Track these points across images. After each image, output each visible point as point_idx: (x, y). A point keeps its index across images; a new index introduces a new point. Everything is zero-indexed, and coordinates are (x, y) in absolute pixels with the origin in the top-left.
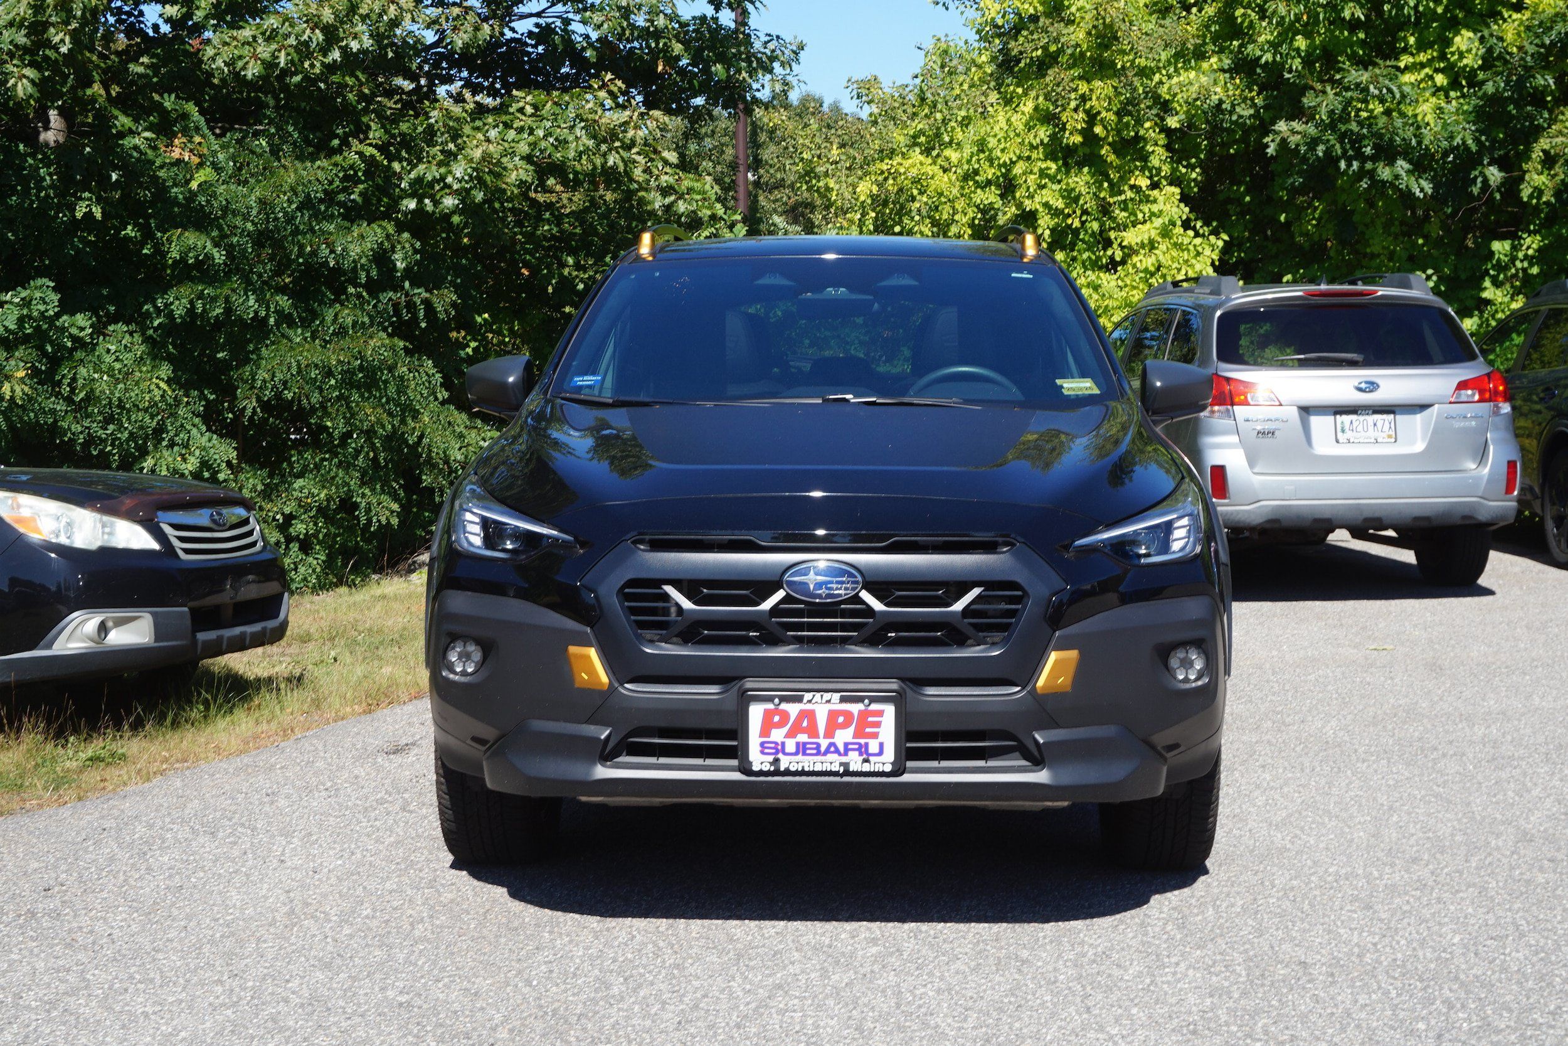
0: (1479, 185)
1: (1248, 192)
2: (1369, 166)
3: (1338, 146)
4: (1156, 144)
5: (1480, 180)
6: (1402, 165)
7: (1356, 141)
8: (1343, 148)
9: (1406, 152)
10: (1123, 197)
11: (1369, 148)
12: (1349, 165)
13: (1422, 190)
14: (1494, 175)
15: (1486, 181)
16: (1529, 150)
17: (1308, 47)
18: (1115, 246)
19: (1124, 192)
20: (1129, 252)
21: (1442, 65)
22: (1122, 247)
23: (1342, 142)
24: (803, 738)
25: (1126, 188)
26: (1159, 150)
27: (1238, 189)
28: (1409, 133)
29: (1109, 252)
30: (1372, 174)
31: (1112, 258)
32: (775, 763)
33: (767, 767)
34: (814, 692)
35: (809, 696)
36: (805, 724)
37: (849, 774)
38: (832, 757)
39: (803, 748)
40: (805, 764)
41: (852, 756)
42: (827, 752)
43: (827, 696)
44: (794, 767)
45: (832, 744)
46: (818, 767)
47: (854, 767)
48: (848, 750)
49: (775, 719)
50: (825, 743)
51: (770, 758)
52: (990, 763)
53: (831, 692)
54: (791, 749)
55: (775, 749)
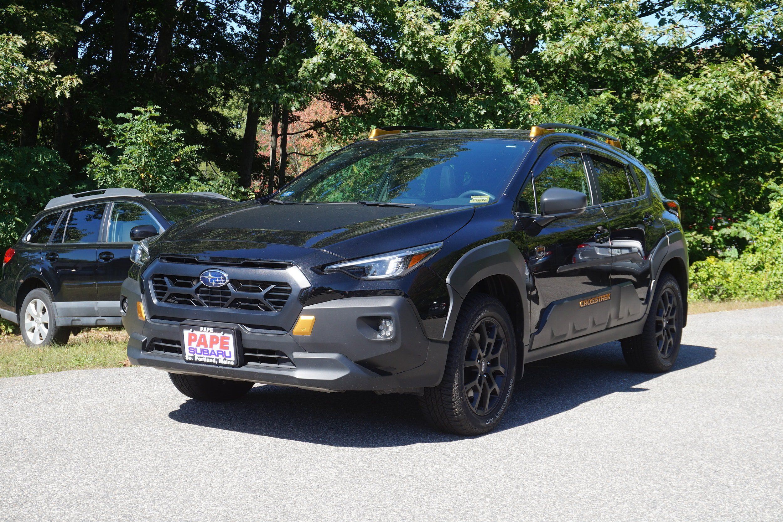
24: (202, 347)
32: (193, 357)
33: (191, 359)
34: (204, 327)
35: (202, 328)
36: (202, 341)
37: (219, 364)
38: (213, 356)
39: (203, 351)
40: (204, 359)
41: (221, 357)
42: (211, 354)
43: (208, 329)
44: (200, 360)
45: (213, 351)
46: (208, 361)
47: (221, 362)
48: (218, 354)
49: (193, 338)
50: (210, 350)
51: (192, 355)
52: (280, 366)
53: (210, 327)
54: (199, 351)
55: (194, 351)
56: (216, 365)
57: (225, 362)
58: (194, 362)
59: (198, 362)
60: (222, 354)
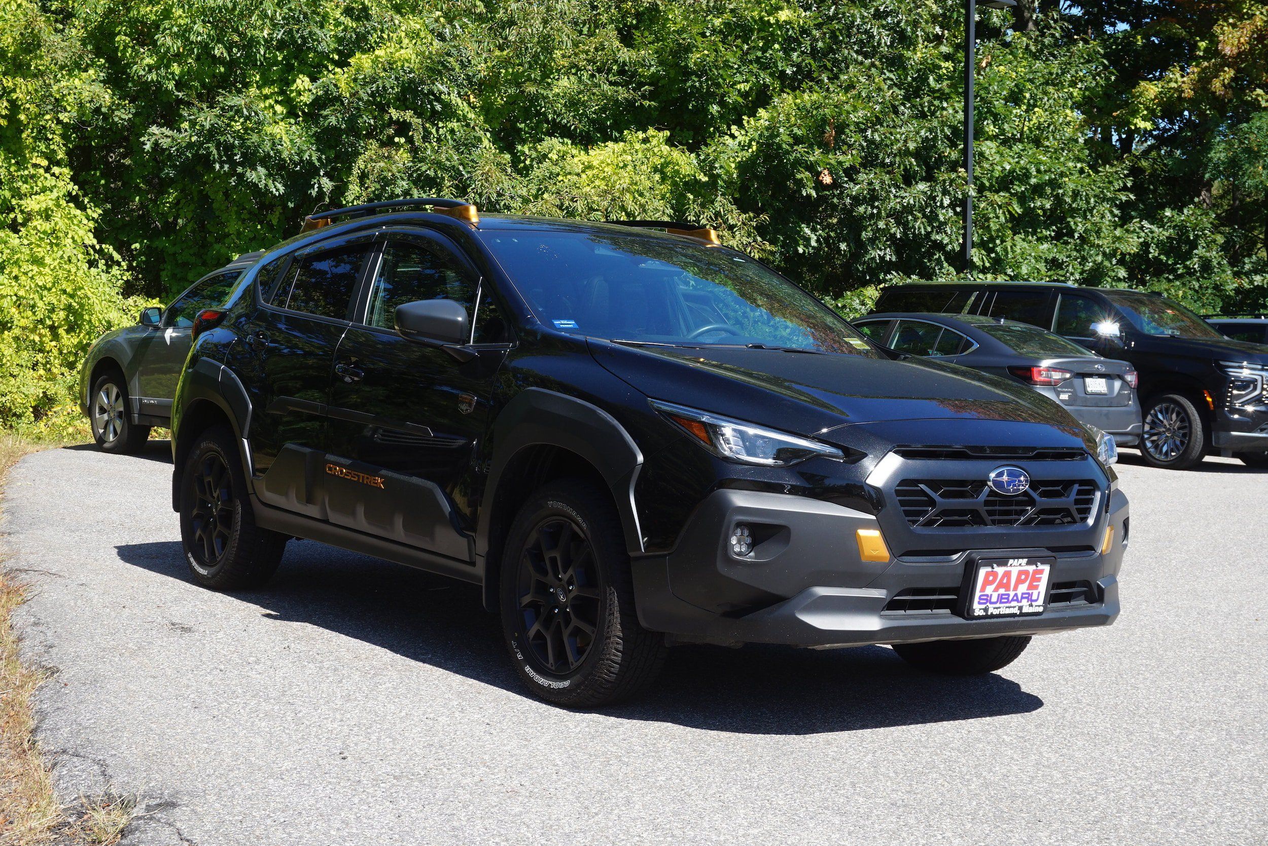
0: (316, 190)
1: (103, 176)
2: (240, 170)
3: (215, 152)
4: (54, 133)
5: (316, 186)
6: (262, 171)
7: (228, 149)
8: (219, 154)
9: (265, 161)
10: (26, 172)
11: (238, 156)
12: (222, 167)
13: (277, 190)
14: (327, 184)
15: (320, 187)
16: (350, 169)
17: (181, 72)
18: (17, 211)
19: (27, 168)
20: (28, 217)
21: (280, 99)
22: (22, 212)
23: (218, 149)
24: (1002, 591)
25: (29, 166)
26: (57, 139)
27: (95, 174)
28: (267, 146)
29: (12, 216)
30: (241, 176)
31: (15, 220)
32: (986, 610)
33: (982, 613)
34: (1014, 558)
35: (1011, 561)
36: (1005, 581)
37: (1022, 614)
38: (1014, 604)
39: (1001, 598)
40: (1001, 609)
41: (1025, 602)
42: (1013, 600)
43: (1020, 561)
44: (996, 612)
45: (1016, 595)
46: (1008, 611)
47: (1025, 610)
48: (1022, 598)
49: (991, 578)
50: (1012, 594)
51: (983, 606)
52: (1073, 603)
53: (1023, 558)
54: (994, 599)
55: (987, 599)
56: (1019, 616)
57: (1031, 610)
58: (986, 617)
59: (993, 616)
60: (1027, 598)
